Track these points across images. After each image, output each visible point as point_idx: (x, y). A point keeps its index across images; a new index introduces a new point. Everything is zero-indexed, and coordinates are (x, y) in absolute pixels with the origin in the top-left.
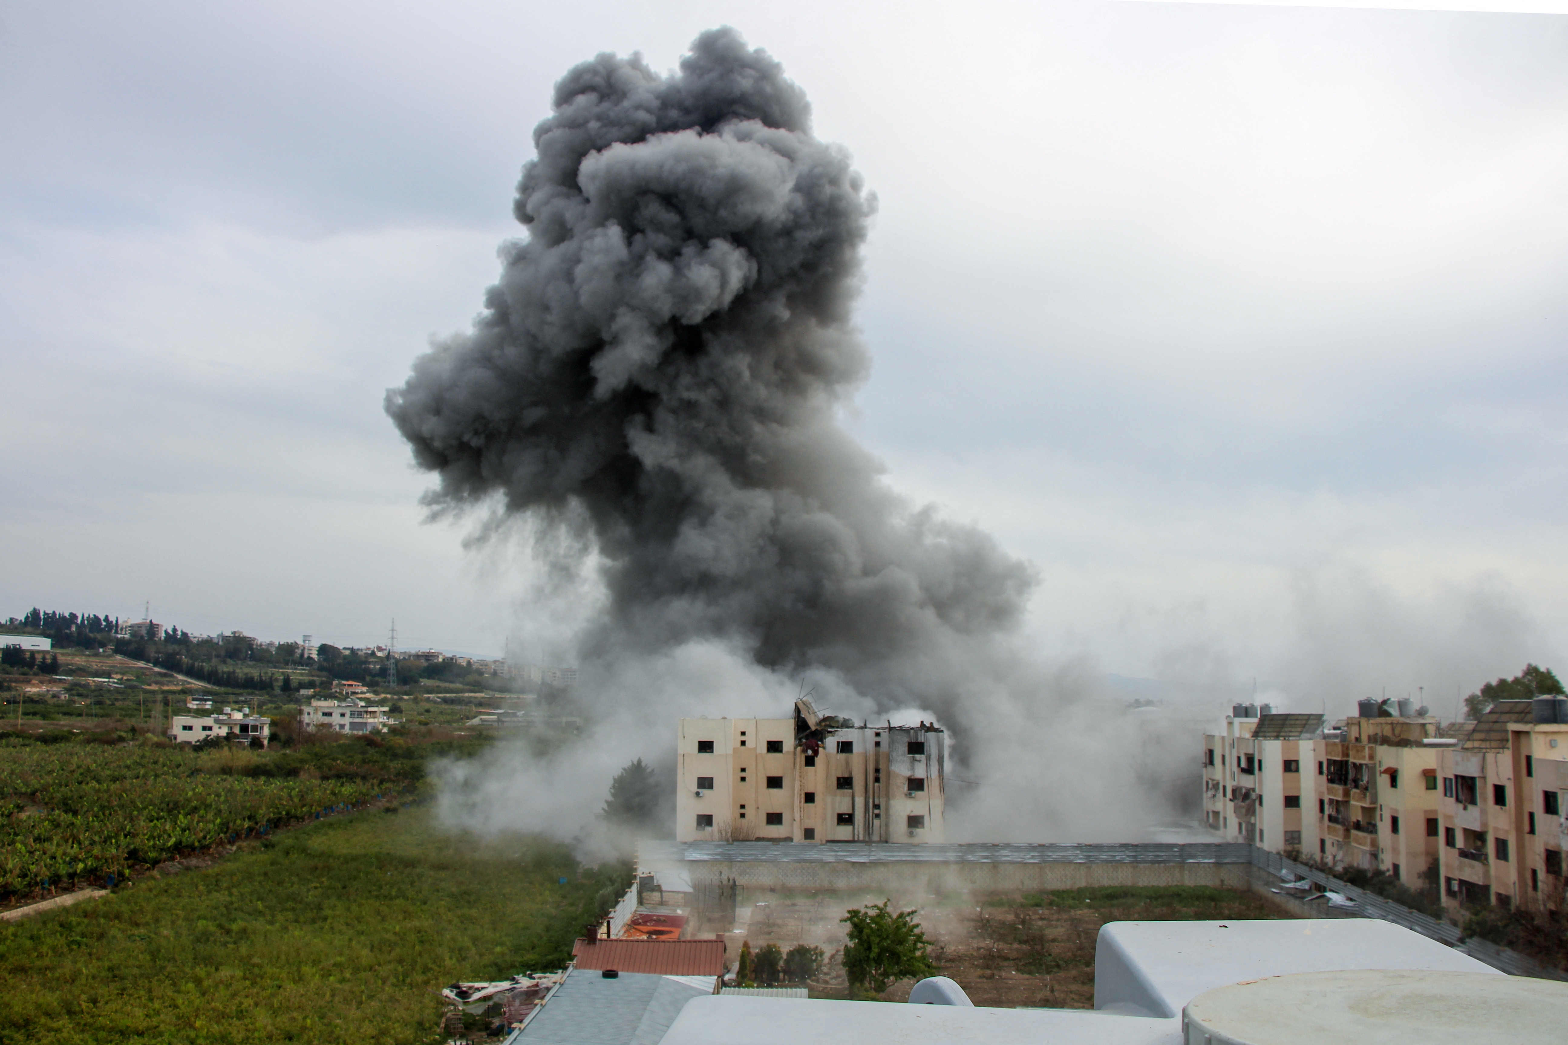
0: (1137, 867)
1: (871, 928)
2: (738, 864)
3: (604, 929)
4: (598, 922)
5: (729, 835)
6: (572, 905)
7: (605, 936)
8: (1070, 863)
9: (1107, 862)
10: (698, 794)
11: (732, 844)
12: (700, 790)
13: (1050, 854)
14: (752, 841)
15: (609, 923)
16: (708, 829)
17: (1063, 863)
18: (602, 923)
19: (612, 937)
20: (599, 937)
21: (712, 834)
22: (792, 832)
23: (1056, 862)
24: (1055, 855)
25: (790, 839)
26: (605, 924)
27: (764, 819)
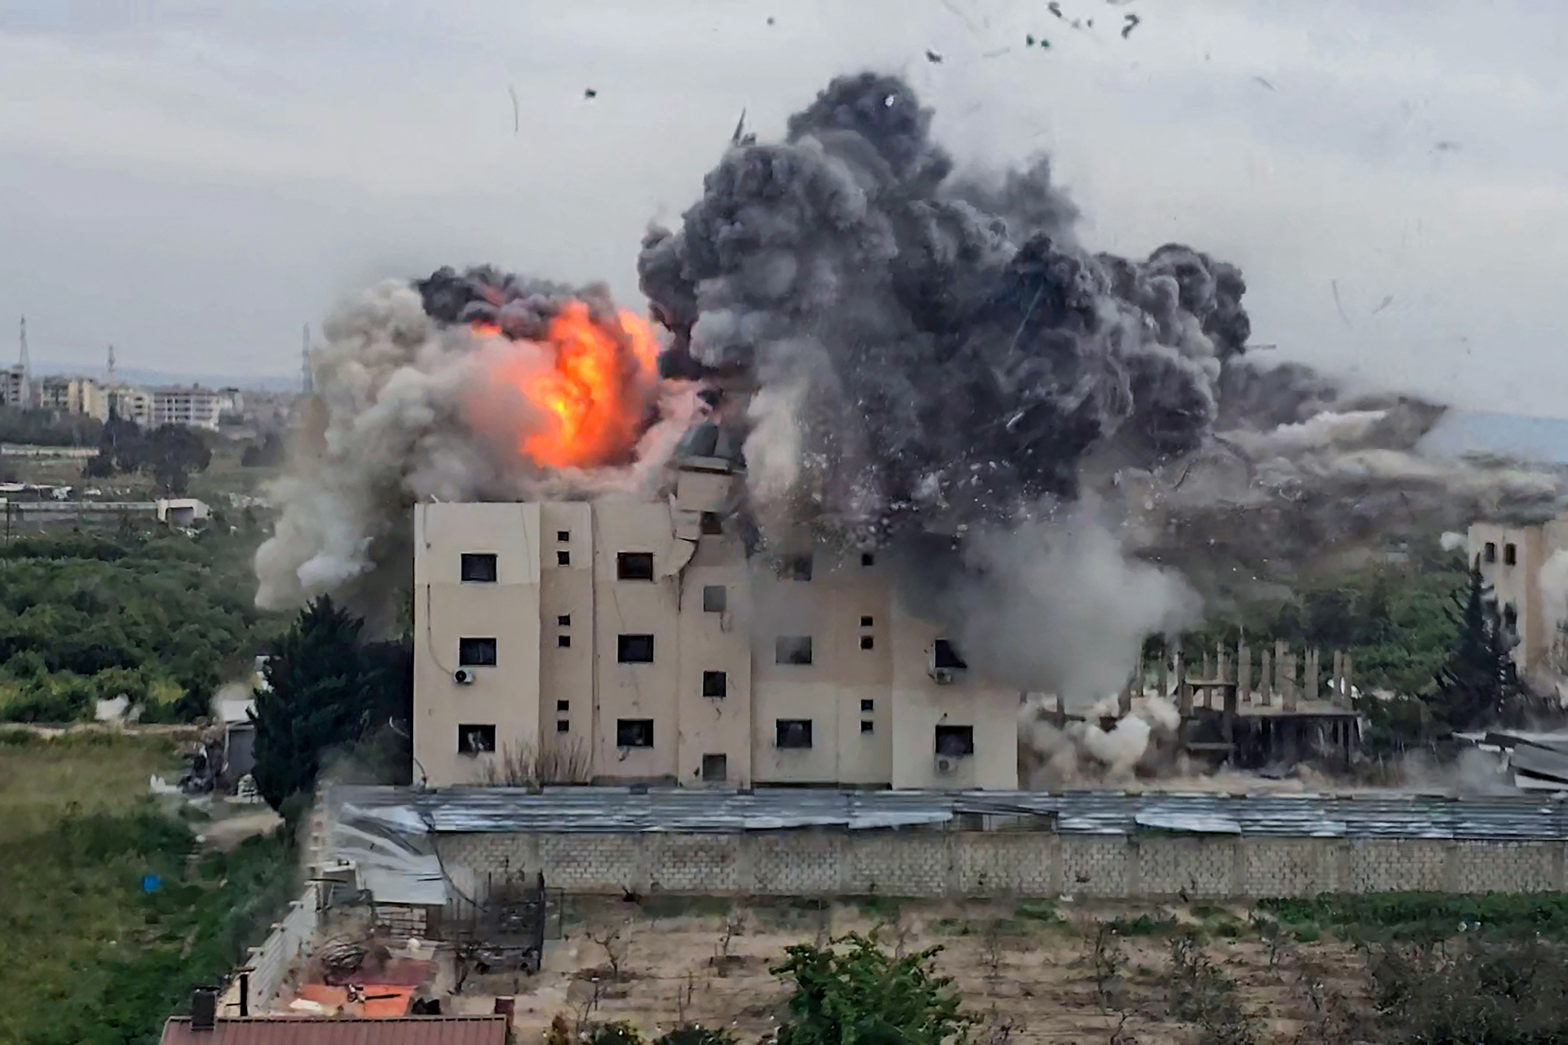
0: (1455, 848)
1: (841, 986)
2: (553, 839)
3: (233, 994)
4: (221, 980)
5: (531, 769)
6: (169, 938)
7: (235, 1012)
8: (1306, 835)
9: (1387, 835)
10: (461, 677)
11: (539, 793)
12: (466, 669)
13: (1259, 816)
14: (585, 784)
15: (244, 980)
16: (485, 757)
17: (1289, 837)
18: (229, 982)
19: (253, 1013)
20: (219, 1013)
21: (492, 773)
22: (677, 767)
23: (1272, 834)
24: (1269, 819)
25: (670, 780)
26: (237, 983)
27: (612, 734)
